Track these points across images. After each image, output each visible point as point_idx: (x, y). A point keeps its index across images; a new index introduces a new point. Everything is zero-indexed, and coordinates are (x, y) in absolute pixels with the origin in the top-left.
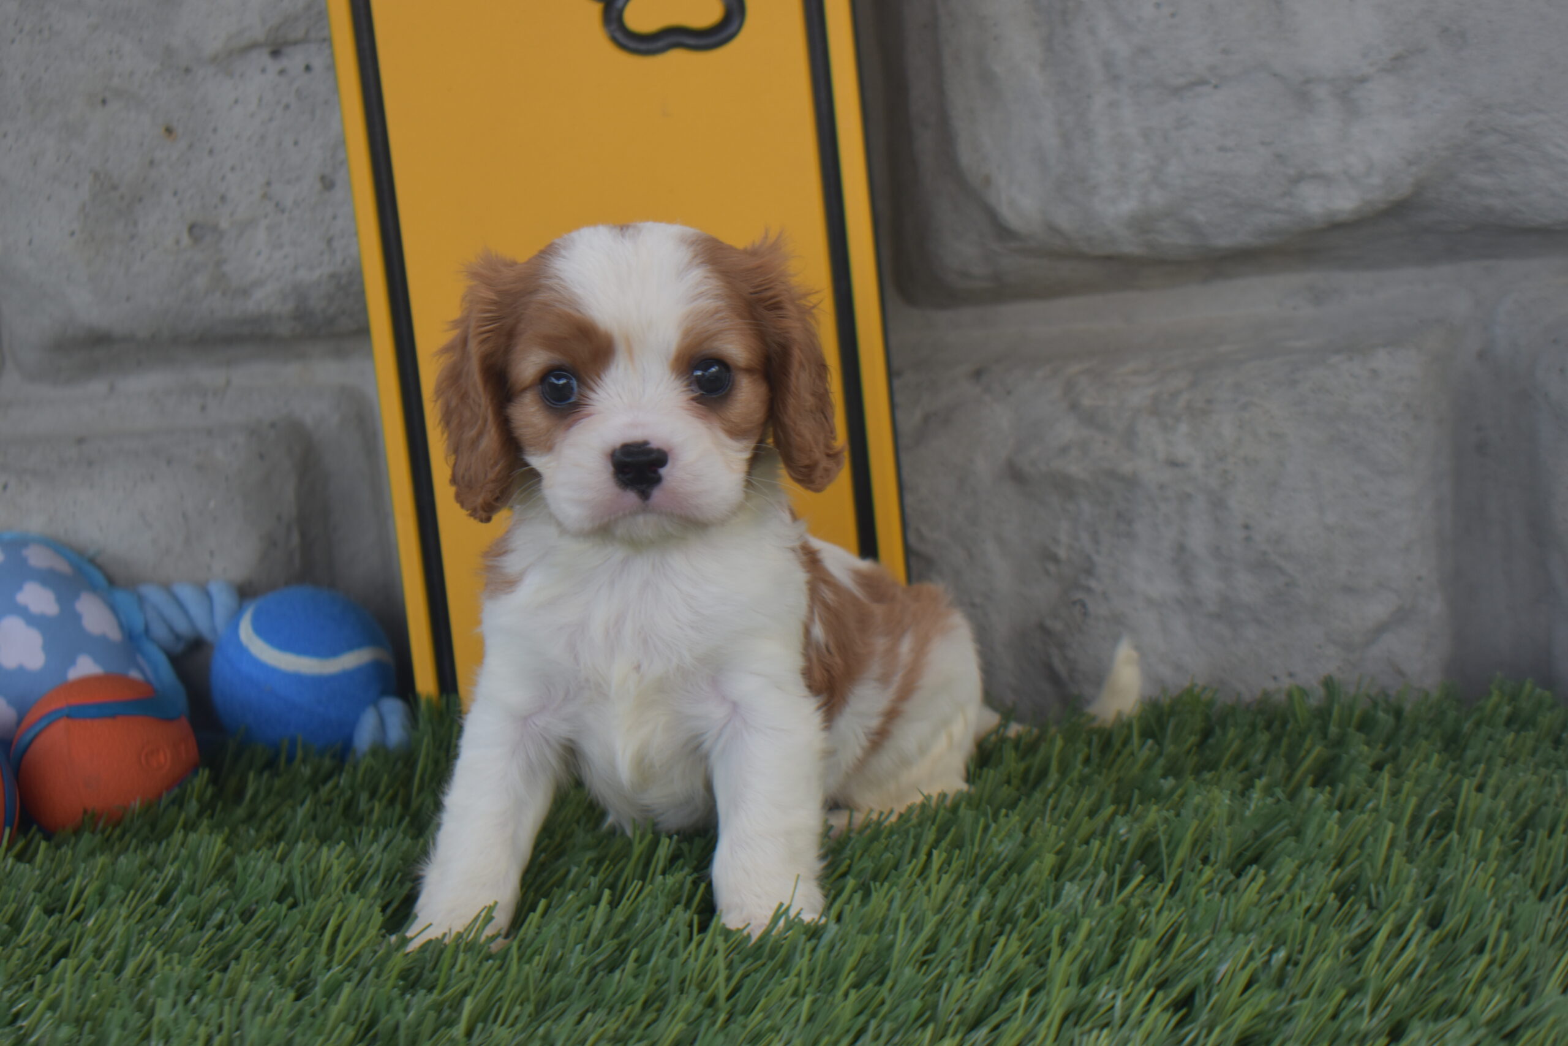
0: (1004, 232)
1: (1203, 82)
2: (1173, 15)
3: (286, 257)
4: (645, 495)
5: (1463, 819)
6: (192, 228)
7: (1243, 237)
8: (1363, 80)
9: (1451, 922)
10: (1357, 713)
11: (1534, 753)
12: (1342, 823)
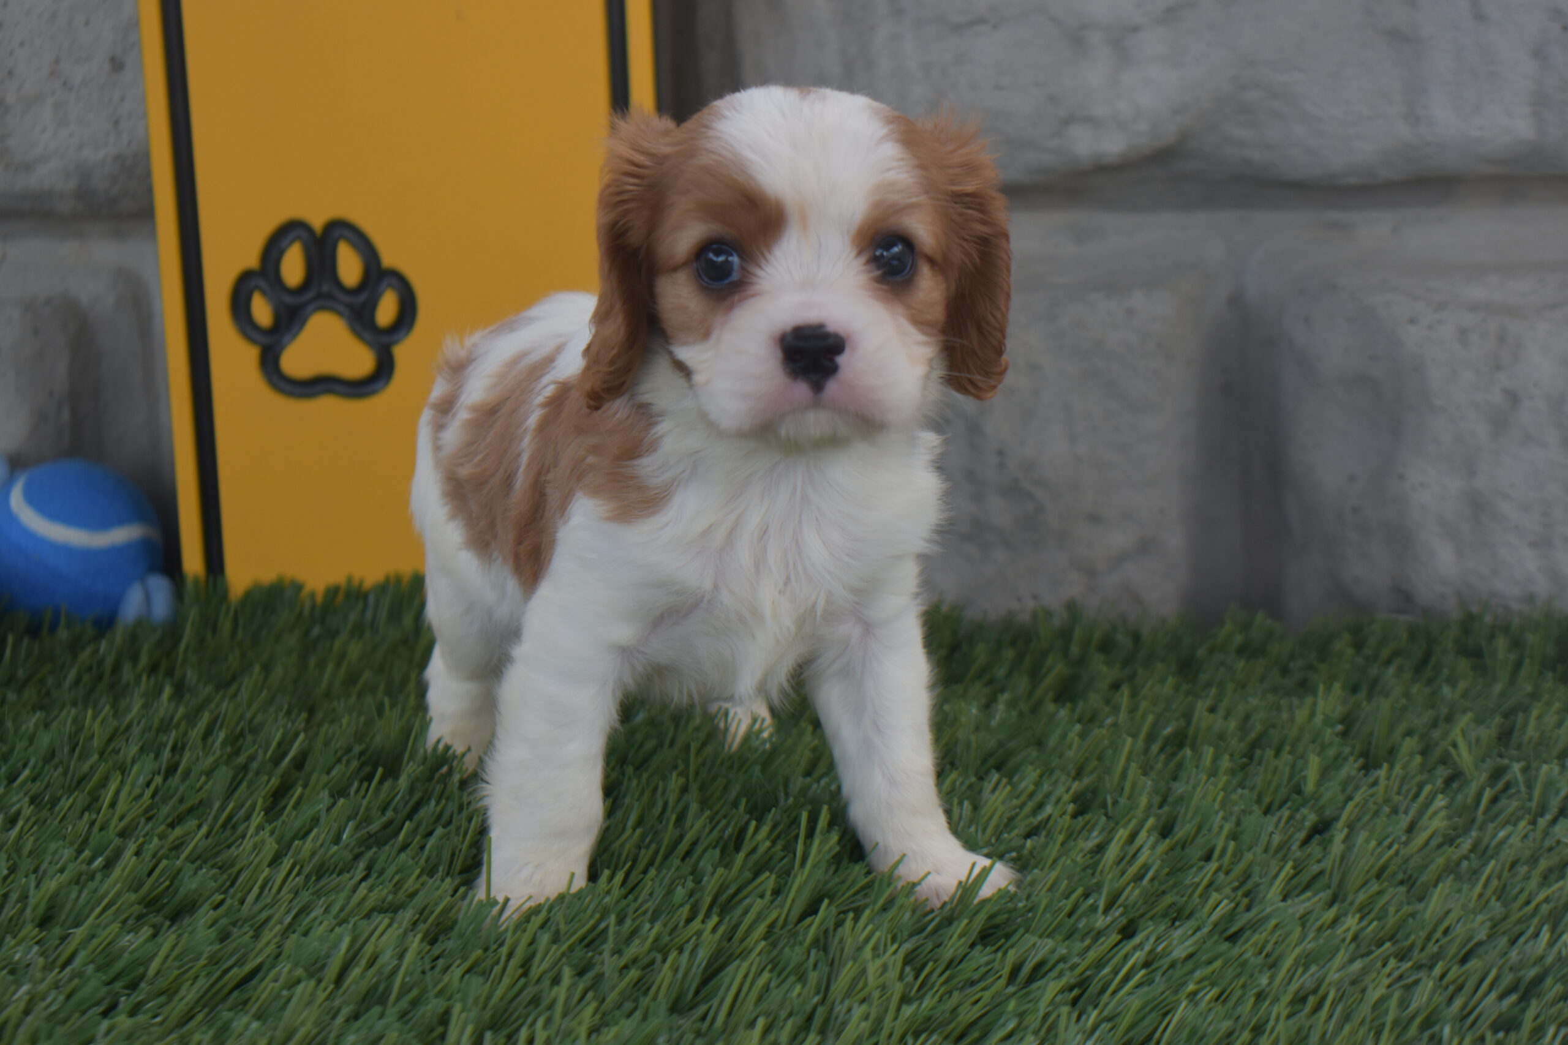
1: (982, 21)
3: (71, 135)
4: (818, 387)
5: (1195, 737)
8: (1136, 29)
9: (1181, 832)
10: (1098, 637)
11: (1262, 679)
12: (1083, 736)
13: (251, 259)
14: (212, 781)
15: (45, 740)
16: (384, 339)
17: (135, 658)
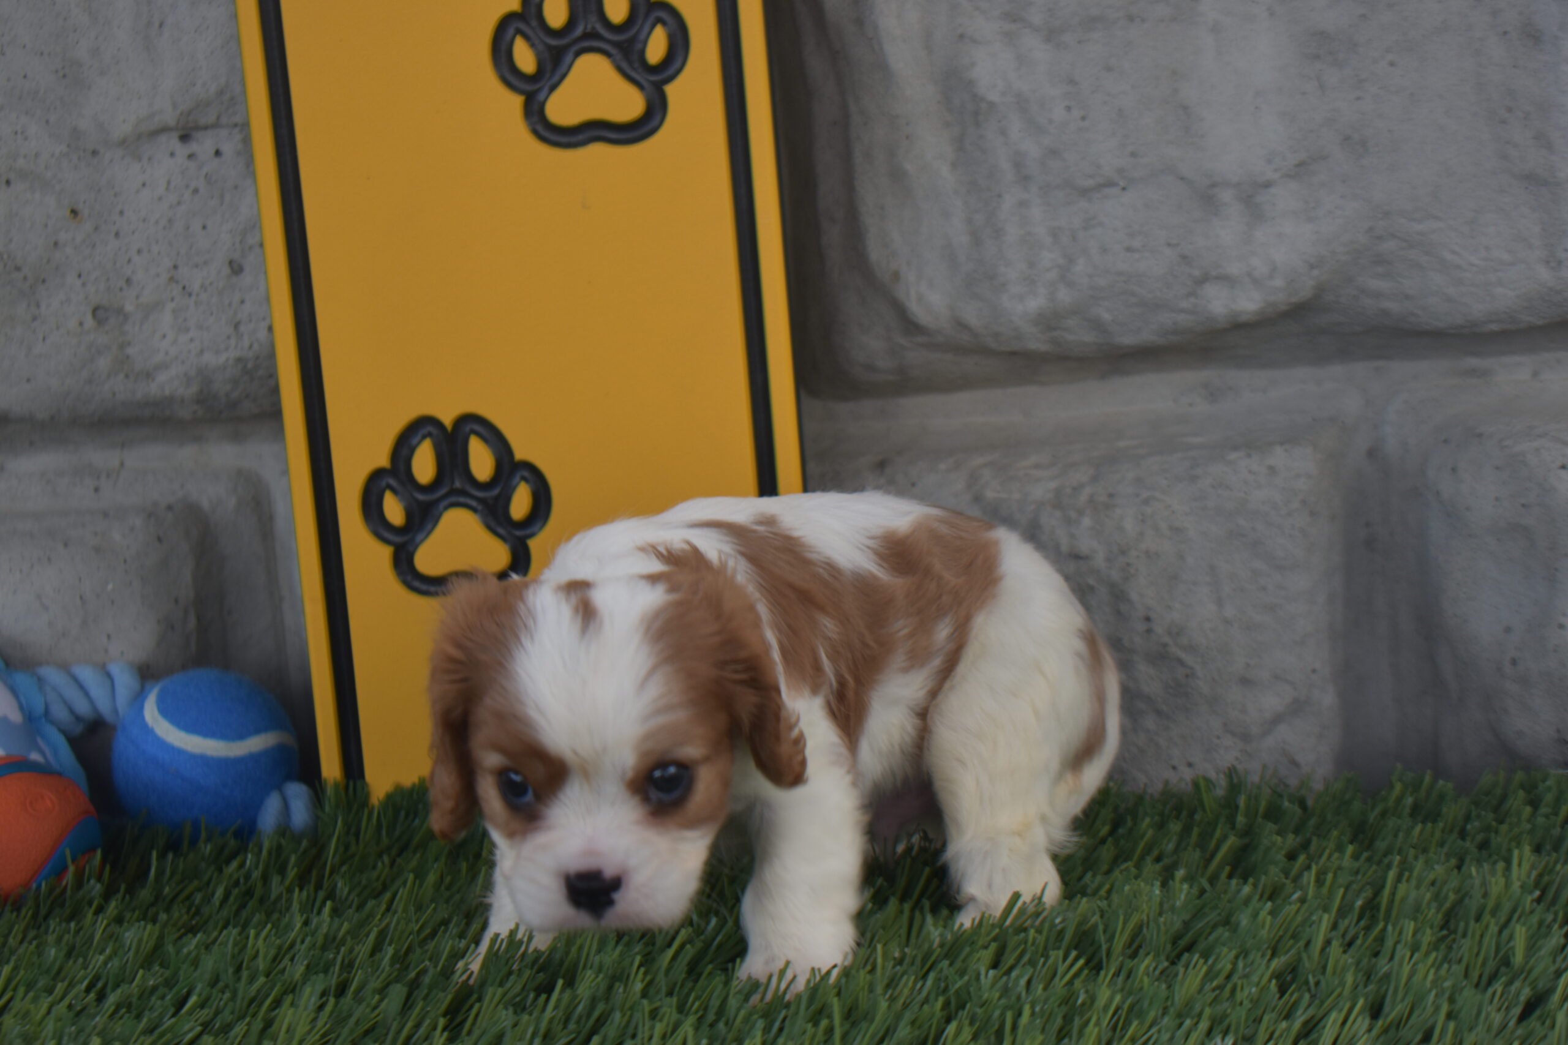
0: (910, 326)
1: (1110, 184)
2: (1083, 118)
3: (192, 340)
4: (598, 916)
5: (1389, 910)
6: (95, 311)
7: (1147, 336)
8: (1268, 185)
9: (1393, 1011)
10: (1263, 805)
11: (1442, 844)
12: (1273, 913)
13: (383, 460)
14: (386, 1001)
15: (209, 963)
16: (518, 533)
17: (282, 871)
